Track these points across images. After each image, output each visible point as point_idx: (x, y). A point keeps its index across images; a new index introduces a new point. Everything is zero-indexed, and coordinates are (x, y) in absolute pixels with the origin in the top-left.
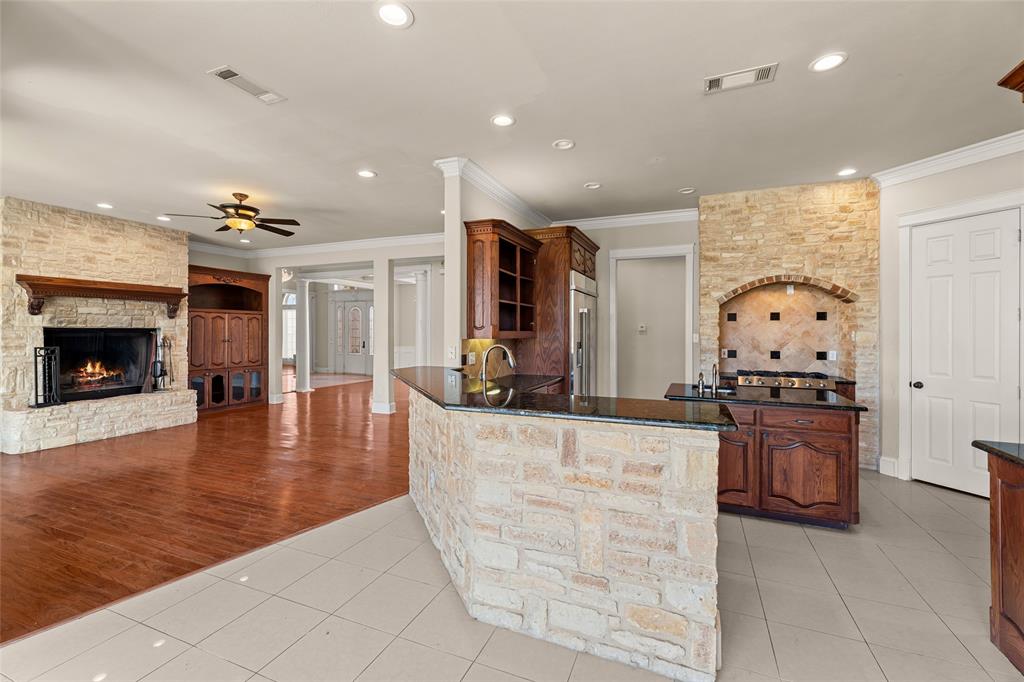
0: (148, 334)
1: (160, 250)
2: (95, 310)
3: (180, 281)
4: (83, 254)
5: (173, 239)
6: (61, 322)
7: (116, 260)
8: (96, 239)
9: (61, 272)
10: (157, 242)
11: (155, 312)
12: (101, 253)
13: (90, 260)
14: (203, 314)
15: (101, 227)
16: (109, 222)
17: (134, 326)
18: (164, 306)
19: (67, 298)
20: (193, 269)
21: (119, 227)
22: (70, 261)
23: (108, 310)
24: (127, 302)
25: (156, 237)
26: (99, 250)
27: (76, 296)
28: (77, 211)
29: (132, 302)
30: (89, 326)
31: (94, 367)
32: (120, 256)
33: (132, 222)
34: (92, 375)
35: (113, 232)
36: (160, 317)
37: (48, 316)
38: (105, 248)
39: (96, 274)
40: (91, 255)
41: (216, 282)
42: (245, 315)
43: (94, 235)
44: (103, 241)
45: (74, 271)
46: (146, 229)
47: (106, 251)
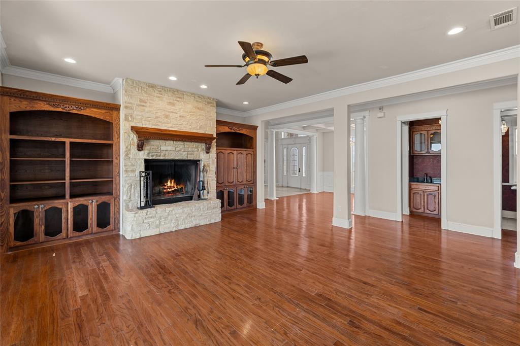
0: (196, 163)
1: (202, 110)
2: (169, 148)
3: (212, 130)
4: (163, 113)
5: (209, 103)
6: (153, 156)
7: (180, 116)
8: (170, 103)
9: (153, 125)
10: (200, 105)
11: (199, 149)
12: (172, 112)
13: (167, 117)
14: (223, 151)
15: (172, 96)
16: (176, 93)
17: (189, 159)
18: (203, 146)
19: (156, 141)
20: (219, 123)
21: (181, 96)
22: (157, 118)
23: (176, 148)
24: (185, 143)
25: (200, 102)
26: (172, 110)
27: (160, 139)
28: (161, 86)
29: (188, 143)
30: (167, 158)
31: (171, 182)
32: (182, 114)
33: (188, 92)
34: (170, 187)
35: (178, 99)
36: (202, 153)
37: (146, 152)
38: (174, 110)
39: (170, 125)
40: (167, 113)
41: (229, 131)
42: (244, 151)
43: (168, 101)
44: (173, 104)
45: (160, 124)
46: (195, 97)
47: (174, 111)
